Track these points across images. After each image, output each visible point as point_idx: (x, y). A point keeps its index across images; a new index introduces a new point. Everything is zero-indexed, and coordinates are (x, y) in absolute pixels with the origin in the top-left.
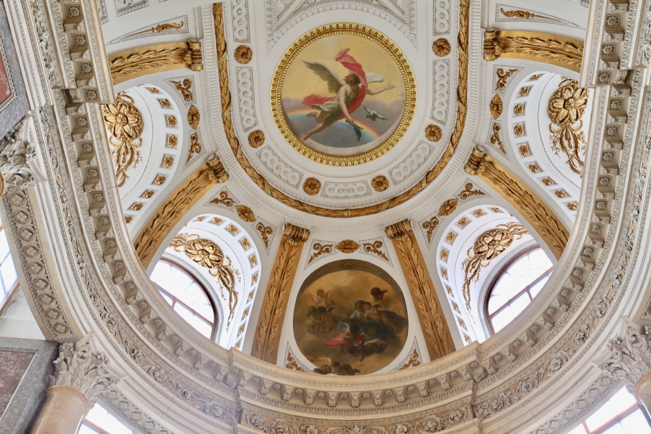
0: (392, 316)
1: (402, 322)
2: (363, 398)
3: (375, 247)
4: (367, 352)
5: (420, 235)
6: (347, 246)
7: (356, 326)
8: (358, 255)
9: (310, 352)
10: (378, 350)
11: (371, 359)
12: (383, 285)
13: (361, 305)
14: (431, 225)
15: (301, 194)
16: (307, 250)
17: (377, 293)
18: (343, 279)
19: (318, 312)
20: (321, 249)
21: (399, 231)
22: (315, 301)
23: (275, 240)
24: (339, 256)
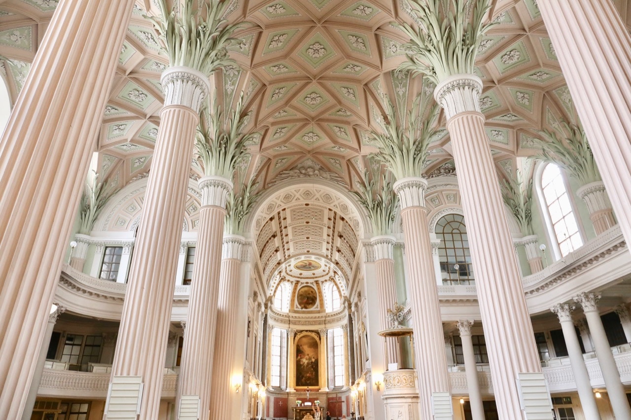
0: (314, 297)
1: (316, 298)
2: (312, 317)
3: (312, 283)
4: (310, 304)
5: (320, 283)
6: (307, 283)
7: (308, 298)
8: (309, 285)
9: (300, 304)
10: (311, 304)
11: (310, 306)
12: (313, 291)
13: (309, 294)
14: (323, 282)
15: (299, 276)
16: (299, 284)
17: (312, 292)
18: (306, 289)
19: (301, 295)
20: (302, 283)
21: (317, 282)
22: (301, 293)
23: (294, 284)
24: (305, 285)
